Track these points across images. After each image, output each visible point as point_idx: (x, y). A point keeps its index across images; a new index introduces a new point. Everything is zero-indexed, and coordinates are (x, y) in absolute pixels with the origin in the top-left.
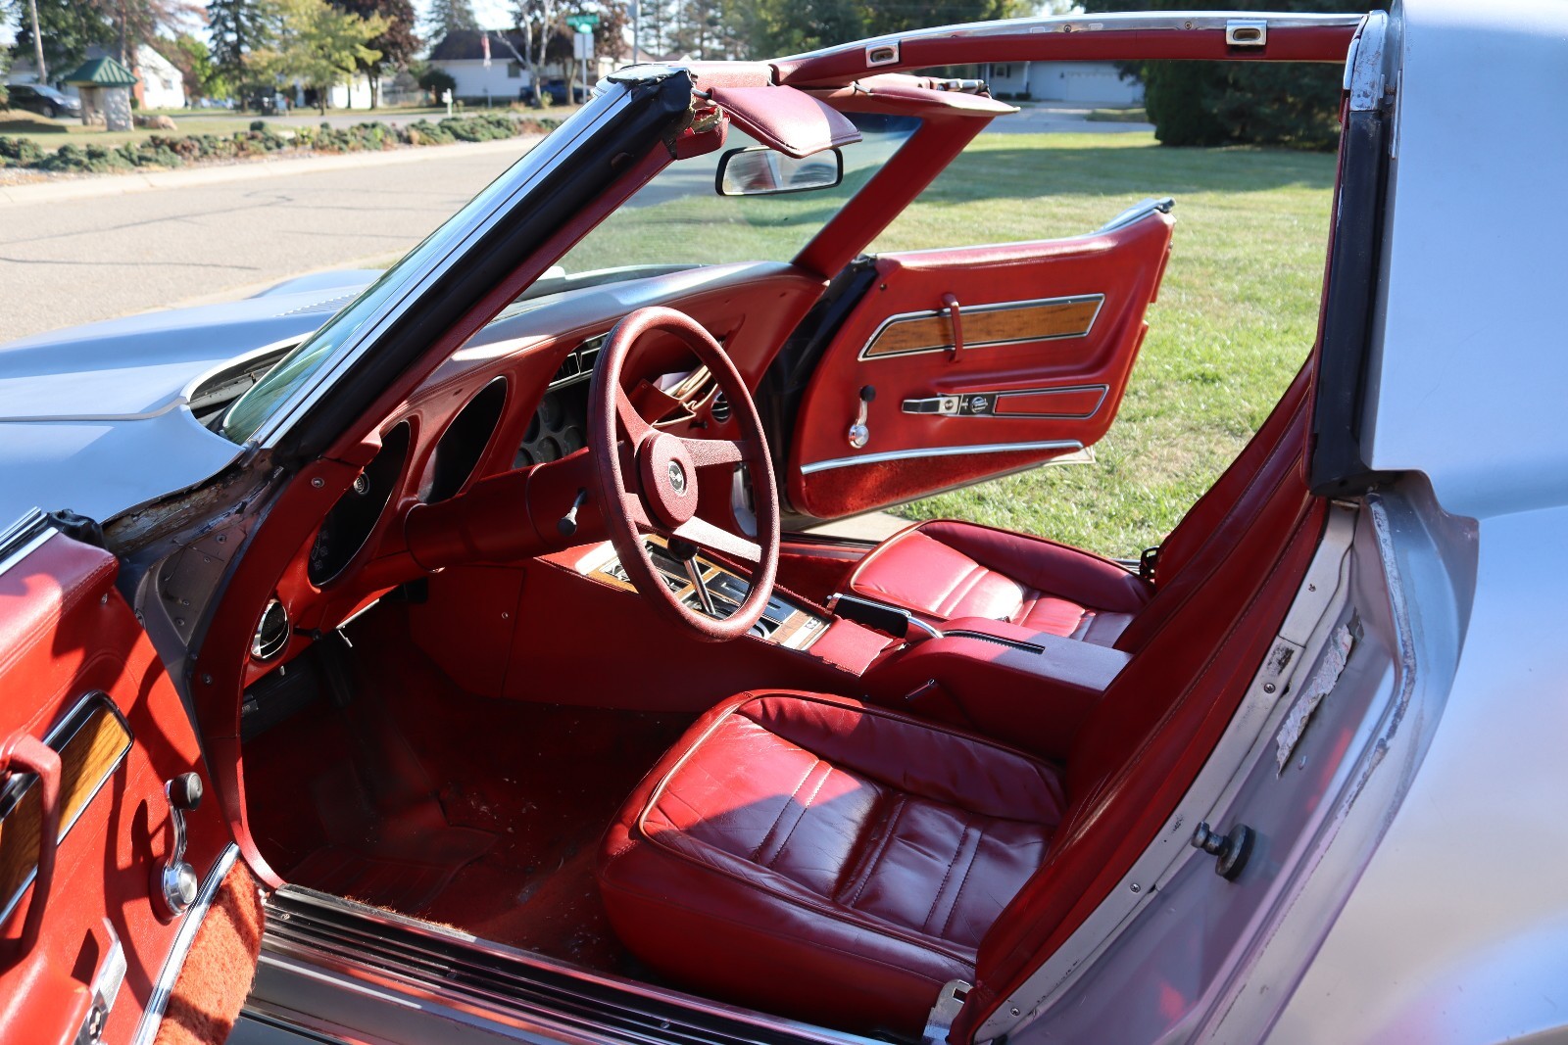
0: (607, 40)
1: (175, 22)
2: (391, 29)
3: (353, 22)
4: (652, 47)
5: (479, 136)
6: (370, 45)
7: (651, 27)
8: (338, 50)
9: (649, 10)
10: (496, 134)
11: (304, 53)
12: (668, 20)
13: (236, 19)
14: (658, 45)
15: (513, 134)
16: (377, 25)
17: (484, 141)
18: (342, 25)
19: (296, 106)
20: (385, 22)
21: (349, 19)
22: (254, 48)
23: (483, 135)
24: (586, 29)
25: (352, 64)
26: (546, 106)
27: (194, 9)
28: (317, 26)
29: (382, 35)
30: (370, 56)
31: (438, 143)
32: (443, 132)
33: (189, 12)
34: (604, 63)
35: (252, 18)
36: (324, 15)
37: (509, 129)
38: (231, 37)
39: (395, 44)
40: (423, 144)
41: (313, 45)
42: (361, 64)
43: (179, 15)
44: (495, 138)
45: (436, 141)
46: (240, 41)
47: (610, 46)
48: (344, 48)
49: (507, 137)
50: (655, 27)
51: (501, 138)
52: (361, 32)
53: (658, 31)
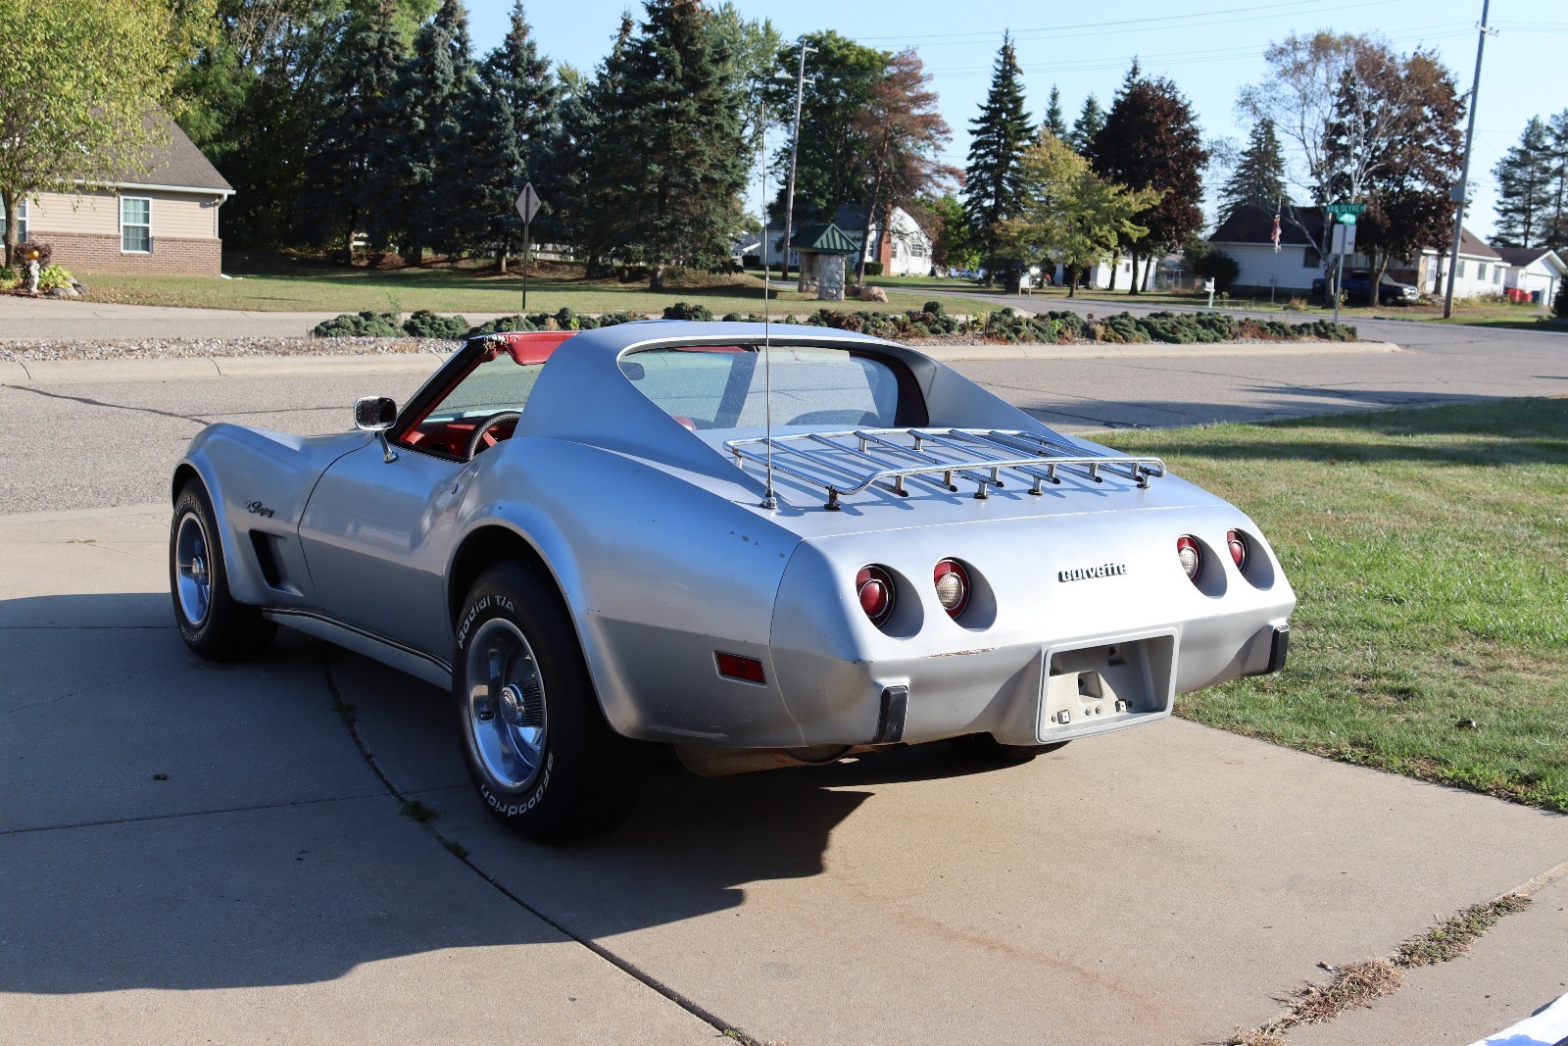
0: (1432, 227)
1: (930, 184)
2: (1166, 202)
3: (1121, 192)
4: (1517, 236)
5: (1180, 336)
6: (1137, 219)
7: (1517, 210)
8: (1100, 225)
9: (1519, 188)
10: (1201, 336)
11: (1059, 226)
12: (1545, 202)
13: (997, 183)
14: (1526, 235)
15: (1225, 337)
16: (1151, 197)
17: (1185, 342)
18: (1107, 196)
19: (1053, 283)
20: (1160, 195)
21: (1115, 189)
22: (1011, 217)
23: (1185, 335)
24: (1349, 219)
25: (1113, 241)
26: (1338, 304)
27: (952, 172)
28: (1079, 195)
29: (1154, 208)
30: (1136, 232)
31: (1127, 340)
32: (1138, 329)
33: (947, 175)
34: (1427, 255)
35: (1013, 183)
36: (1087, 183)
37: (1221, 332)
38: (988, 203)
39: (1169, 220)
40: (1106, 339)
41: (1071, 214)
42: (1124, 239)
43: (936, 178)
44: (1200, 340)
45: (1124, 337)
46: (997, 207)
47: (1435, 235)
48: (1106, 221)
49: (1216, 340)
50: (1525, 211)
51: (1207, 341)
52: (1128, 204)
53: (1529, 217)
